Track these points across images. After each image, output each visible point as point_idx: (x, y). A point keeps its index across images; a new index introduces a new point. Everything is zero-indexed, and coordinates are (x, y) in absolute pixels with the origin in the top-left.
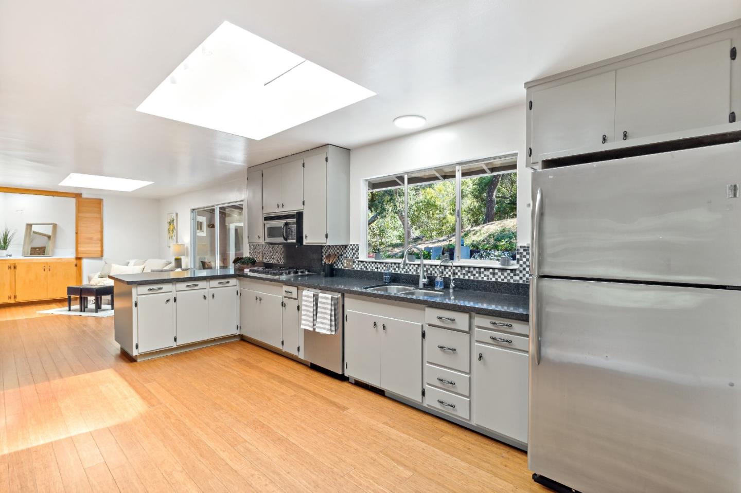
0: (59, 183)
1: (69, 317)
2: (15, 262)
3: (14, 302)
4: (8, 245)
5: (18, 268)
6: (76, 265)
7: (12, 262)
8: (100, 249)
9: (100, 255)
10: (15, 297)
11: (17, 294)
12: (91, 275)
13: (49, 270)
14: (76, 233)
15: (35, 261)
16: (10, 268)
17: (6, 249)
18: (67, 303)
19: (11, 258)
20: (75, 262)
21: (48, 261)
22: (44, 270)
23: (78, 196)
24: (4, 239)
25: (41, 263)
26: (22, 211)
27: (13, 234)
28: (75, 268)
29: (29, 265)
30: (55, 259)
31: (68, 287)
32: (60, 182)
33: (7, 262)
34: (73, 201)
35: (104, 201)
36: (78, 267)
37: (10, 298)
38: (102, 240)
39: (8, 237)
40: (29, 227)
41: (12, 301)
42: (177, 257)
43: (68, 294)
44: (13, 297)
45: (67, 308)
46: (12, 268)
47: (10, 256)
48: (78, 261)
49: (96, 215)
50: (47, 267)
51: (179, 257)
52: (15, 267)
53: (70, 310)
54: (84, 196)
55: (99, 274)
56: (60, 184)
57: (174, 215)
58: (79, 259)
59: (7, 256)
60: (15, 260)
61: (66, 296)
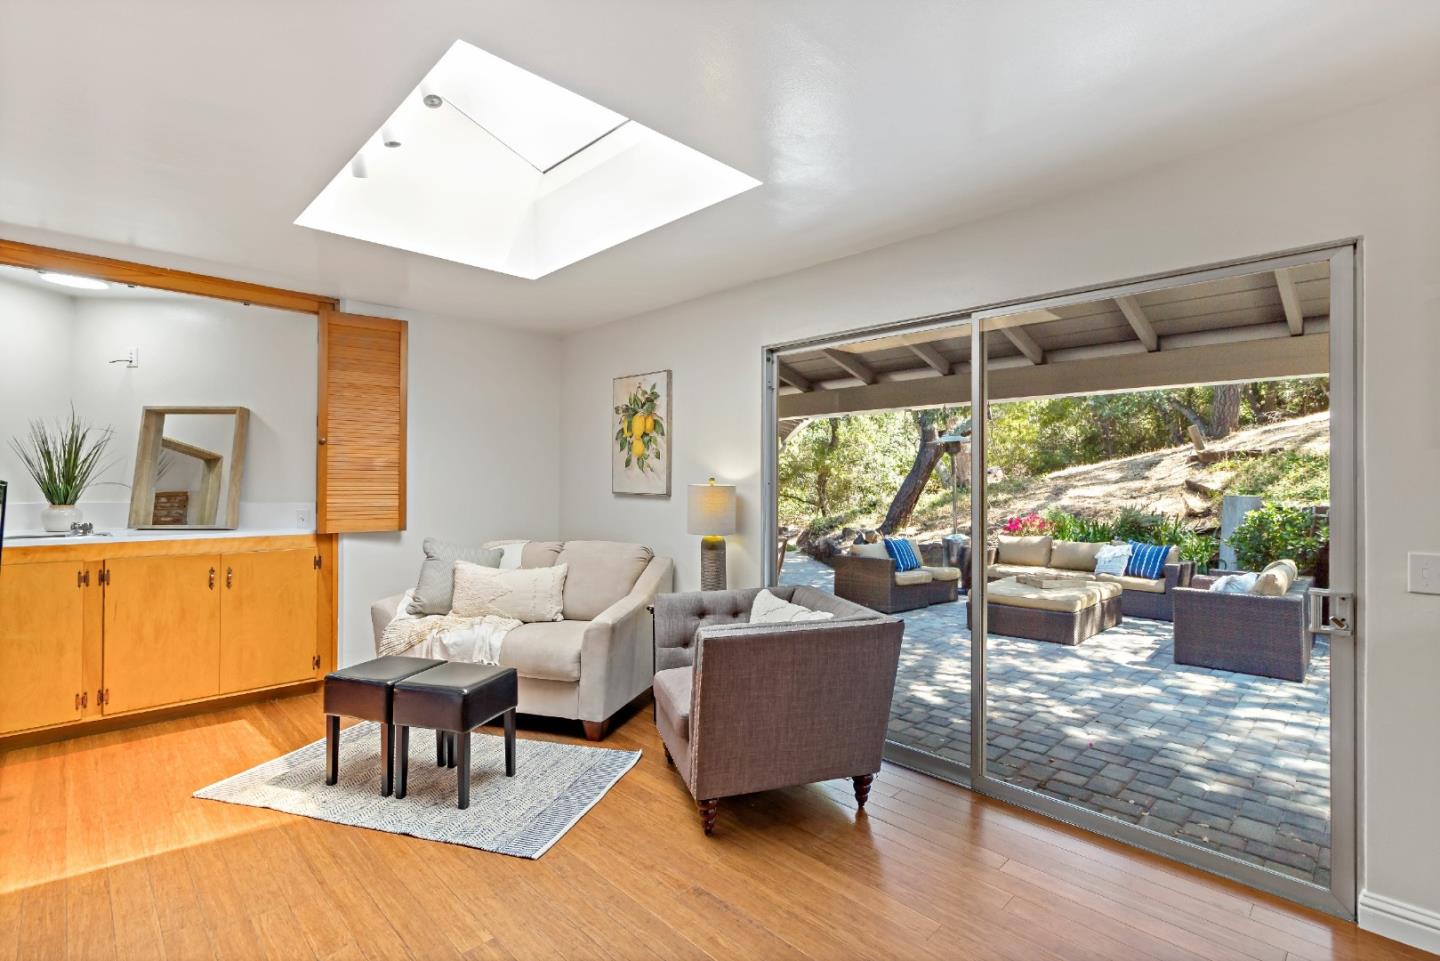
2: (107, 556)
3: (99, 717)
4: (79, 488)
5: (113, 578)
6: (318, 563)
7: (94, 556)
8: (395, 503)
9: (395, 524)
10: (102, 697)
11: (108, 688)
12: (384, 604)
13: (229, 584)
14: (321, 443)
15: (176, 551)
16: (84, 579)
17: (73, 503)
19: (89, 539)
20: (312, 549)
21: (225, 549)
22: (211, 585)
23: (324, 306)
24: (67, 462)
25: (199, 558)
27: (98, 447)
28: (313, 574)
29: (157, 565)
30: (246, 540)
33: (72, 555)
34: (308, 326)
35: (410, 326)
36: (325, 566)
37: (82, 701)
38: (401, 467)
39: (82, 456)
40: (153, 419)
41: (92, 716)
42: (710, 538)
44: (92, 700)
46: (94, 578)
47: (86, 529)
48: (325, 546)
49: (386, 380)
50: (220, 573)
51: (719, 538)
52: (103, 578)
54: (347, 308)
55: (407, 600)
57: (660, 381)
58: (326, 538)
59: (74, 528)
60: (103, 547)
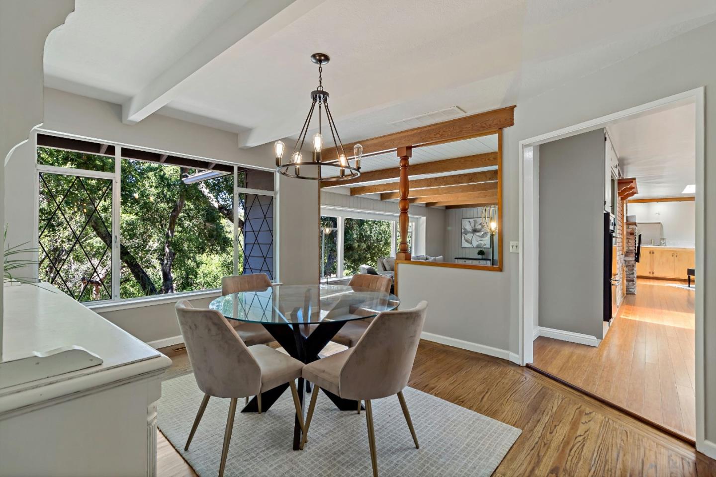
0: (682, 191)
1: (689, 290)
3: (653, 276)
5: (655, 253)
7: (652, 249)
10: (653, 273)
11: (654, 271)
13: (676, 256)
15: (666, 249)
16: (650, 253)
18: (688, 283)
21: (675, 250)
22: (673, 256)
25: (670, 251)
26: (659, 214)
29: (662, 252)
30: (681, 248)
31: (688, 270)
32: (683, 189)
33: (648, 249)
37: (650, 273)
41: (651, 275)
43: (688, 274)
45: (687, 285)
50: (675, 254)
52: (653, 253)
53: (689, 287)
56: (683, 193)
61: (686, 277)
